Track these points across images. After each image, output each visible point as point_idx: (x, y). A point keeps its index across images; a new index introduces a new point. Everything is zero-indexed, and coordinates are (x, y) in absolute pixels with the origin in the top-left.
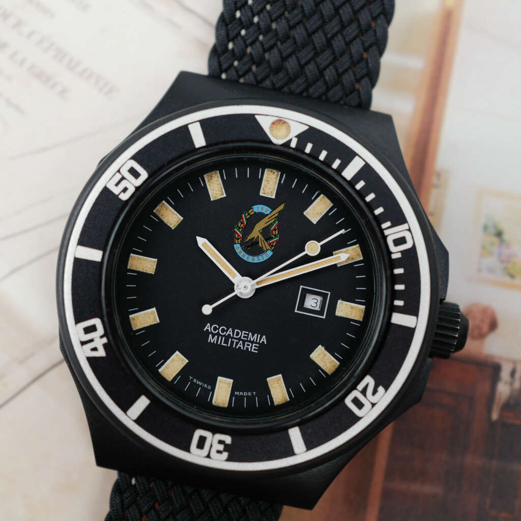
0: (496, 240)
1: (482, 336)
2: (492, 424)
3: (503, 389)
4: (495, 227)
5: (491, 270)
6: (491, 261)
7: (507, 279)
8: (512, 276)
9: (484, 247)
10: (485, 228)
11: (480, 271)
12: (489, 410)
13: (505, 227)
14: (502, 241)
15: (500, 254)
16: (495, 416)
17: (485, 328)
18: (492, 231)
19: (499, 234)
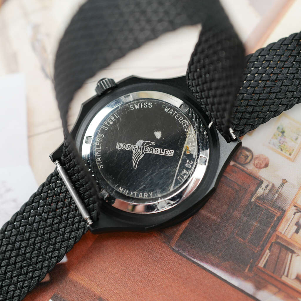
0: (281, 134)
1: (260, 168)
2: (250, 203)
3: (261, 191)
4: (282, 129)
5: (274, 145)
6: (276, 141)
7: (279, 150)
8: (282, 150)
9: (275, 135)
10: (278, 128)
11: (269, 143)
12: (252, 197)
13: (286, 130)
14: (283, 135)
15: (280, 140)
16: (253, 200)
17: (263, 165)
18: (281, 130)
19: (283, 132)
